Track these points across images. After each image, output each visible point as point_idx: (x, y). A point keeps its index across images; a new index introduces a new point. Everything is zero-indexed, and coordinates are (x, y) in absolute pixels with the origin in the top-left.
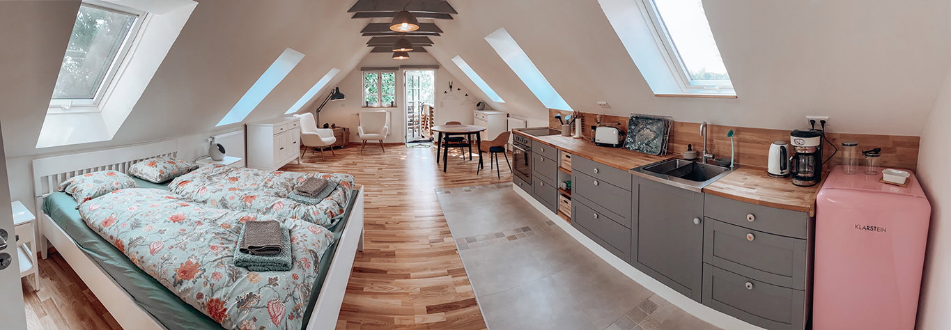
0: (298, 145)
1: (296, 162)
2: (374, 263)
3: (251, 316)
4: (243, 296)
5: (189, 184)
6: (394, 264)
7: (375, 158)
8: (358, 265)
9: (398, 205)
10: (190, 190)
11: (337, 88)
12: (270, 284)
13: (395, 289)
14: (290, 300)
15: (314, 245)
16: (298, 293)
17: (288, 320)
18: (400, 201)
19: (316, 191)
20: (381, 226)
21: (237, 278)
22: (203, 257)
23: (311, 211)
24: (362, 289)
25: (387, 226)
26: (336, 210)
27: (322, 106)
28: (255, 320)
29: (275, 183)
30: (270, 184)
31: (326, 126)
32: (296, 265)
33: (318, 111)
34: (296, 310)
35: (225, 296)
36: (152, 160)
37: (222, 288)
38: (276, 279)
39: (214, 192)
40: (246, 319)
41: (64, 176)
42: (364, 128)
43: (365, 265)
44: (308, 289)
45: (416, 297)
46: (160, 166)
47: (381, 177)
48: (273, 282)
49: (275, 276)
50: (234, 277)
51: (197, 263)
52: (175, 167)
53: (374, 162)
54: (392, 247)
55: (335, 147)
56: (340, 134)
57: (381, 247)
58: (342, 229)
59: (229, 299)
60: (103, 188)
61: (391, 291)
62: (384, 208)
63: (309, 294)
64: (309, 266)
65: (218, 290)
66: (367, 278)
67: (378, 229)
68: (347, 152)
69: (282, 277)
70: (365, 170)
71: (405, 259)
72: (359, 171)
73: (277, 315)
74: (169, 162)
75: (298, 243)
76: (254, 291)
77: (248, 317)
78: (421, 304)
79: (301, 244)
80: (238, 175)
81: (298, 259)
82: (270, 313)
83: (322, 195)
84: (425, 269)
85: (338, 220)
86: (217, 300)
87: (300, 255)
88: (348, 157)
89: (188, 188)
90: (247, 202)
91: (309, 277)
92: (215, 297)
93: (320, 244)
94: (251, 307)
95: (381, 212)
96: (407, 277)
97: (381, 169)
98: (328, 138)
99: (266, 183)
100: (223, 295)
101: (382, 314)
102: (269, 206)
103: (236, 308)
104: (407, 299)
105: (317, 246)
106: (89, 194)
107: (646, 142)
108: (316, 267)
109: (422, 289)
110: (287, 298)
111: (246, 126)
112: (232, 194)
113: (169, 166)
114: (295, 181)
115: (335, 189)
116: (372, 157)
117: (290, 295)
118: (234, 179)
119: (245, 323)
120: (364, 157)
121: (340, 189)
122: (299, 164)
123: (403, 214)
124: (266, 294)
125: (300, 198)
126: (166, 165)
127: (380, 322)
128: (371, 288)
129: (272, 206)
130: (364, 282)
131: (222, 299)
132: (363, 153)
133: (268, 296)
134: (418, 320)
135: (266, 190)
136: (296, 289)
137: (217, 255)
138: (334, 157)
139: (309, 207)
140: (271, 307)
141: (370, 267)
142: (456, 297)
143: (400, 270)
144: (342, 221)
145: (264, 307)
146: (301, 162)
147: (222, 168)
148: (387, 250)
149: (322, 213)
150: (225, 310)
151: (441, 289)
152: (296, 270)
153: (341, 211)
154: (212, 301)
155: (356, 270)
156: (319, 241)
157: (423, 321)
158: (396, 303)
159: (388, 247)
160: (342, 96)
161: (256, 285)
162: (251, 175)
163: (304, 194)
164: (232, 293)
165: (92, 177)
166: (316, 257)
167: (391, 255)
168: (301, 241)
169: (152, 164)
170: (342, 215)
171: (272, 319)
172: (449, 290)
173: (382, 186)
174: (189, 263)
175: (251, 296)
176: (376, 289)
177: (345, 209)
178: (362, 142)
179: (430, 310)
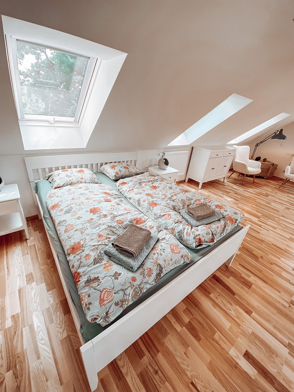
0: (228, 167)
1: (222, 180)
2: (230, 281)
3: (88, 293)
4: (92, 277)
5: (126, 185)
6: (245, 294)
7: (288, 196)
8: (219, 274)
9: (283, 249)
10: (125, 189)
11: (282, 130)
12: (113, 276)
13: (232, 313)
14: (121, 293)
15: (165, 261)
16: (130, 291)
17: (114, 305)
18: (287, 245)
19: (201, 216)
20: (256, 257)
21: (97, 263)
22: (89, 242)
23: (186, 231)
24: (210, 293)
25: (260, 259)
26: (208, 238)
27: (262, 142)
28: (89, 296)
29: (178, 198)
30: (173, 198)
31: (258, 159)
32: (141, 270)
33: (257, 145)
34: (123, 301)
35: (83, 272)
36: (114, 164)
37: (86, 266)
38: (120, 274)
39: (136, 194)
40: (85, 292)
41: (51, 170)
42: (292, 169)
43: (223, 278)
44: (141, 291)
45: (244, 334)
46: (117, 169)
47: (283, 216)
48: (116, 275)
49: (120, 272)
50: (96, 261)
51: (83, 245)
52: (127, 171)
53: (287, 200)
54: (252, 279)
55: (258, 177)
56: (268, 168)
57: (244, 273)
58: (204, 255)
59: (85, 275)
60: (70, 181)
61: (228, 311)
62: (268, 244)
63: (140, 295)
64: (150, 276)
65: (83, 267)
66: (219, 289)
67: (252, 257)
68: (267, 184)
69: (126, 275)
70: (273, 204)
71: (257, 296)
72: (268, 203)
73: (105, 299)
74: (125, 167)
75: (154, 254)
76: (101, 276)
77: (87, 292)
78: (244, 344)
79: (156, 256)
80: (160, 185)
81: (145, 267)
82: (100, 296)
83: (205, 221)
84: (268, 321)
85: (206, 246)
86: (79, 274)
87: (149, 264)
88: (265, 188)
89: (125, 188)
90: (151, 207)
91: (146, 283)
92: (78, 271)
93: (171, 262)
94: (92, 287)
95: (263, 246)
96: (249, 312)
97: (289, 209)
98: (254, 168)
99: (172, 196)
100: (83, 271)
101: (210, 321)
102: (162, 214)
103: (84, 283)
104: (236, 329)
105: (167, 262)
106: (59, 184)
108: (157, 278)
109: (253, 333)
110: (119, 291)
111: (193, 148)
112: (145, 199)
113: (123, 170)
114: (192, 202)
115: (219, 220)
116: (286, 195)
117: (122, 290)
118: (155, 187)
119: (83, 295)
120: (279, 192)
121: (222, 222)
122: (224, 182)
123: (282, 259)
124: (106, 283)
125: (187, 217)
126: (121, 169)
127: (205, 325)
128: (217, 298)
129: (164, 215)
130: (215, 289)
131: (81, 274)
132: (280, 189)
133: (107, 284)
134: (233, 352)
135: (169, 201)
136: (130, 288)
137: (98, 242)
138: (254, 184)
139: (187, 227)
140: (103, 292)
141: (226, 283)
142: (278, 372)
143: (247, 302)
144: (209, 248)
145: (99, 290)
146: (225, 181)
147: (153, 177)
148: (247, 278)
149: (192, 236)
150: (79, 281)
151: (271, 351)
152: (137, 275)
153: (212, 240)
154: (76, 272)
155: (214, 278)
156: (171, 260)
157: (235, 357)
158: (226, 324)
159: (249, 277)
160: (283, 137)
161: (105, 272)
162: (167, 187)
163: (190, 214)
164: (89, 271)
165: (66, 172)
166: (161, 270)
167: (248, 285)
168: (158, 254)
169: (113, 167)
170: (211, 244)
171: (100, 301)
172: (277, 360)
173: (279, 224)
174: (79, 243)
175: (97, 279)
176: (218, 301)
177: (215, 241)
178: (285, 178)
179: (247, 355)
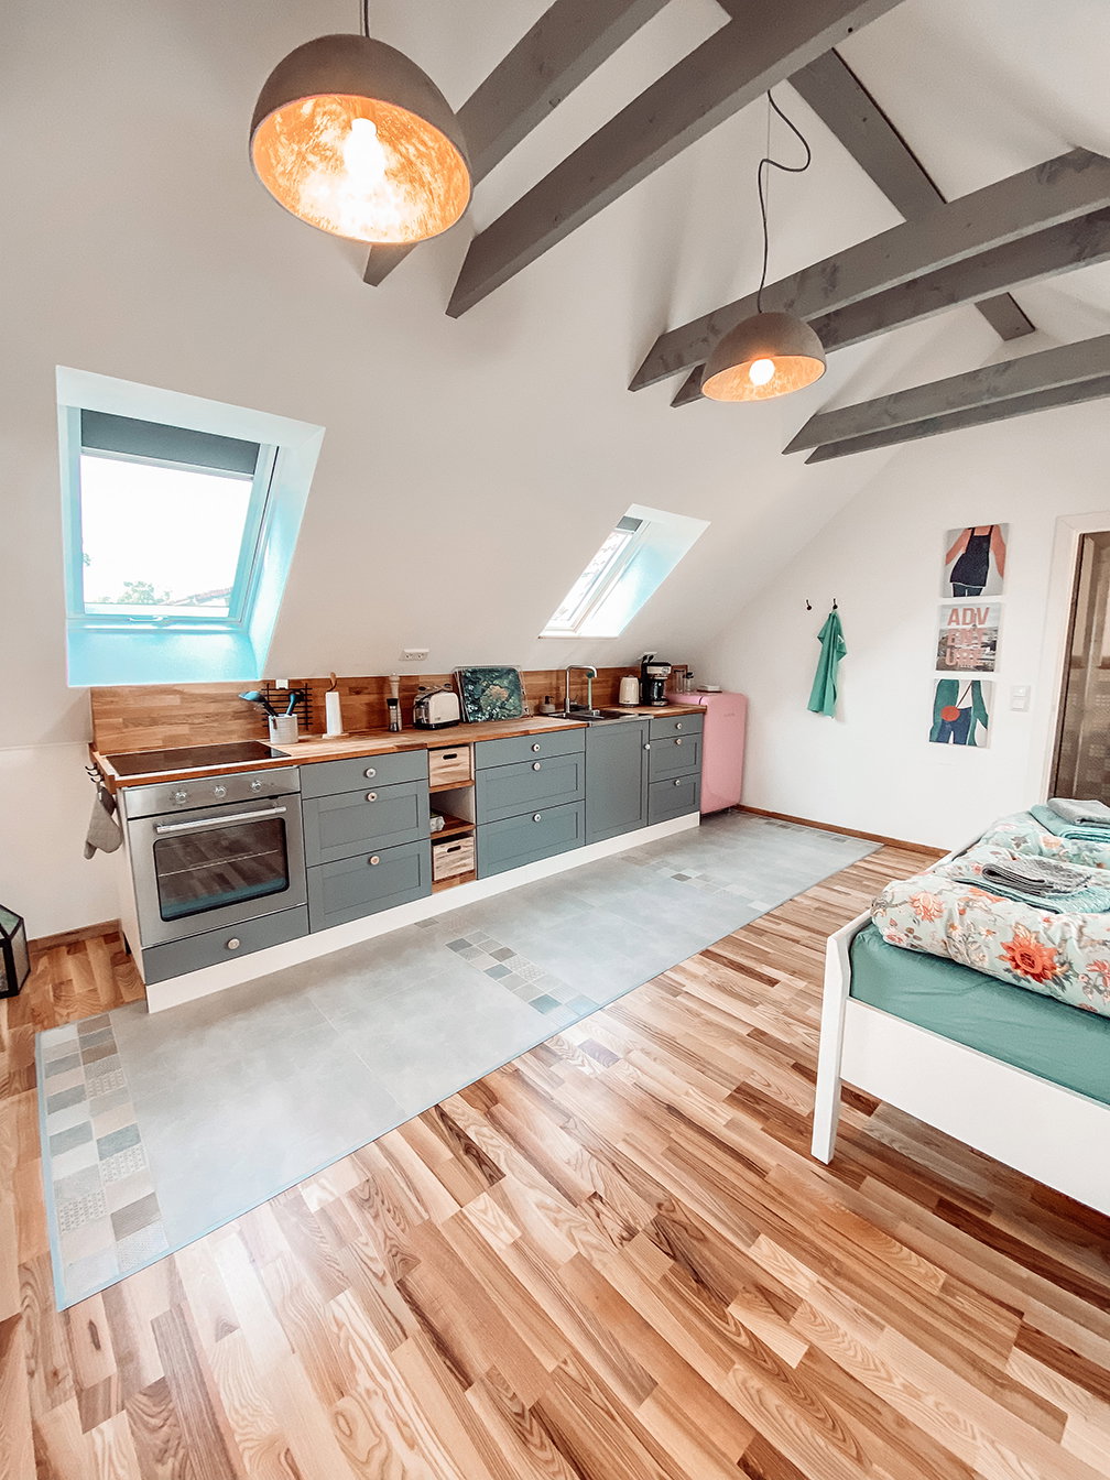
6: (760, 1071)
45: (775, 1003)
78: (777, 993)
96: (758, 1034)
107: (498, 704)
109: (754, 1006)
167: (746, 1097)
